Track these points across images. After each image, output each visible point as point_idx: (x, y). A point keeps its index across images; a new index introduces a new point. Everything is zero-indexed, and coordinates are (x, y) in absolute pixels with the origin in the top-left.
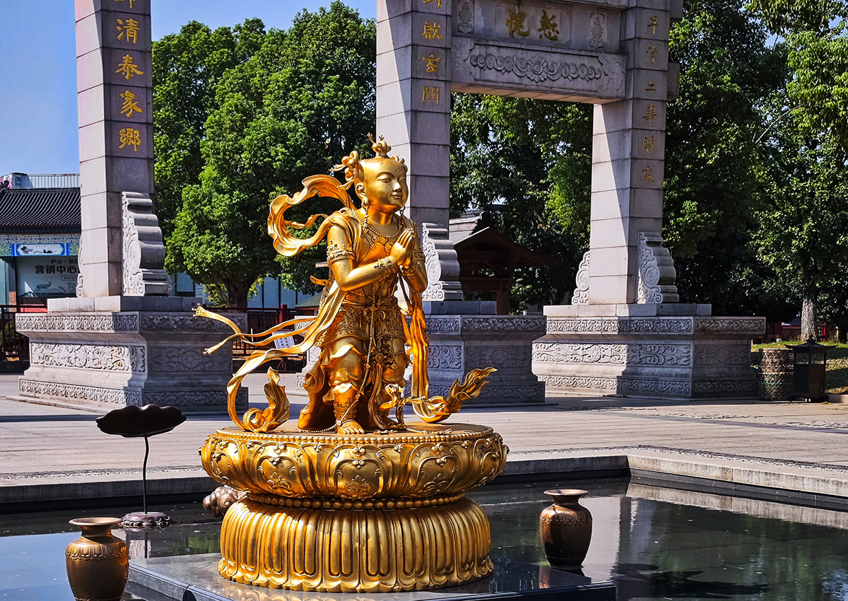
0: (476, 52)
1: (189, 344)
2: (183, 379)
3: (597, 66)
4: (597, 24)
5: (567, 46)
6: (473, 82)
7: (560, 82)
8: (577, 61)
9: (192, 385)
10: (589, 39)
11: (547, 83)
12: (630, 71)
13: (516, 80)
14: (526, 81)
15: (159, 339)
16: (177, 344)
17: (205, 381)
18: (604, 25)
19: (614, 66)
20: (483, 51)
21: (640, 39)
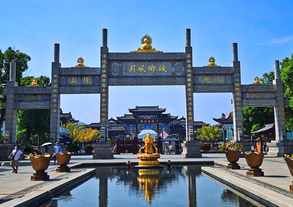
0: (247, 101)
1: (193, 148)
2: (192, 153)
3: (270, 101)
4: (271, 94)
5: (265, 98)
6: (247, 105)
7: (263, 104)
8: (266, 101)
9: (194, 154)
10: (269, 97)
11: (261, 105)
12: (277, 101)
13: (255, 105)
14: (257, 105)
15: (189, 147)
16: (192, 148)
17: (196, 153)
18: (272, 94)
19: (274, 101)
20: (248, 101)
21: (277, 96)
